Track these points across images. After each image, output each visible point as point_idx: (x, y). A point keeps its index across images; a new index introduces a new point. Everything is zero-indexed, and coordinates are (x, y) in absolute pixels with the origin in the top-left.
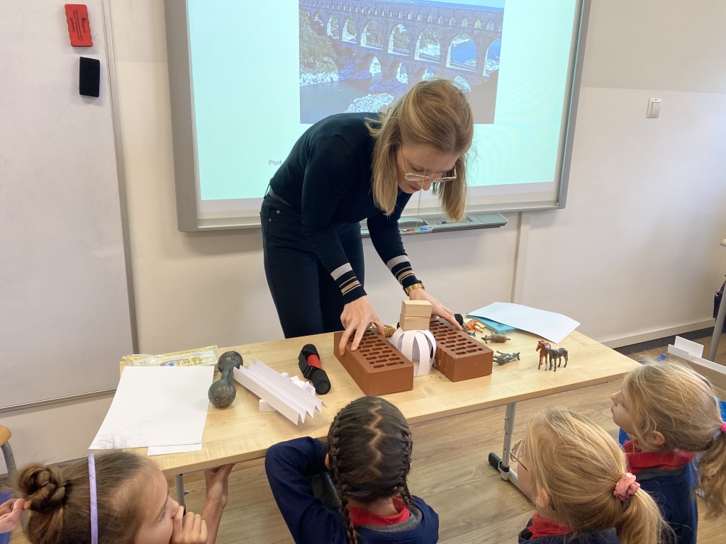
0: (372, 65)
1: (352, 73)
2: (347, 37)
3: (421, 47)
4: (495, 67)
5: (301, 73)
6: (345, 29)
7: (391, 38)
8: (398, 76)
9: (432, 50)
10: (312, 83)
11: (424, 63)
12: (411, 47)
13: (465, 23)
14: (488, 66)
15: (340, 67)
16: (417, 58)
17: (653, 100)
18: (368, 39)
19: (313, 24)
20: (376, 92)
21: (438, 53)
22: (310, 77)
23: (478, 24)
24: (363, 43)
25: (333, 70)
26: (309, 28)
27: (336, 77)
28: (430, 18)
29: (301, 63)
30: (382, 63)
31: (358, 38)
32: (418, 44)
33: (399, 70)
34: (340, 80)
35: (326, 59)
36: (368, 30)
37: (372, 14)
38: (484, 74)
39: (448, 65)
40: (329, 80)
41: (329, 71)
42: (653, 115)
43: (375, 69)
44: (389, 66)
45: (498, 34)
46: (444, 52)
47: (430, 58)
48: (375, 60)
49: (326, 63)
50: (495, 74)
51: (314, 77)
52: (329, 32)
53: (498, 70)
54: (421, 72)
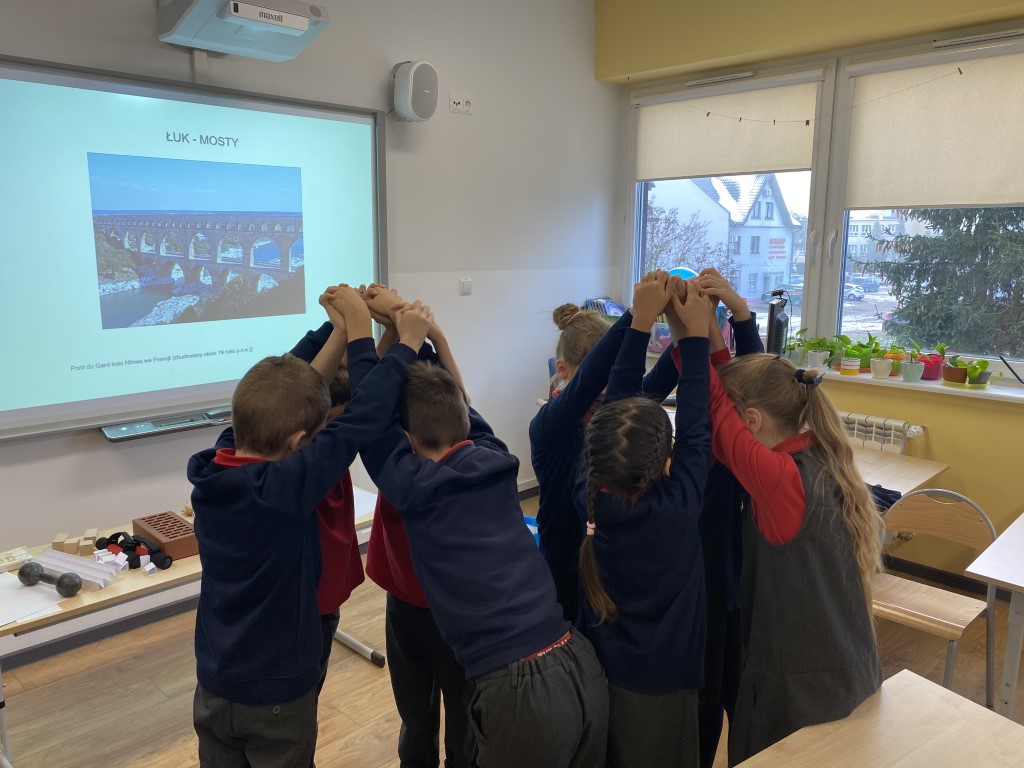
0: (174, 271)
1: (154, 280)
2: (145, 249)
3: (222, 251)
4: (300, 264)
5: (100, 284)
6: (143, 241)
7: (192, 245)
8: (201, 279)
9: (234, 253)
10: (112, 292)
11: (227, 265)
12: (213, 252)
13: (264, 228)
14: (293, 263)
15: (141, 275)
16: (219, 261)
17: (463, 280)
18: (168, 248)
19: (109, 240)
20: (180, 294)
21: (241, 255)
22: (109, 287)
23: (278, 228)
24: (163, 252)
25: (133, 278)
26: (105, 243)
27: (137, 284)
28: (229, 226)
29: (99, 274)
30: (184, 268)
31: (158, 249)
32: (219, 249)
33: (202, 273)
34: (142, 287)
35: (125, 269)
36: (167, 241)
37: (170, 226)
38: (290, 270)
39: (252, 265)
40: (130, 288)
41: (131, 280)
42: (466, 293)
43: (177, 274)
44: (192, 271)
45: (299, 235)
46: (246, 255)
47: (232, 260)
48: (177, 266)
49: (125, 272)
50: (301, 270)
51: (114, 286)
52: (127, 245)
53: (303, 266)
54: (225, 273)
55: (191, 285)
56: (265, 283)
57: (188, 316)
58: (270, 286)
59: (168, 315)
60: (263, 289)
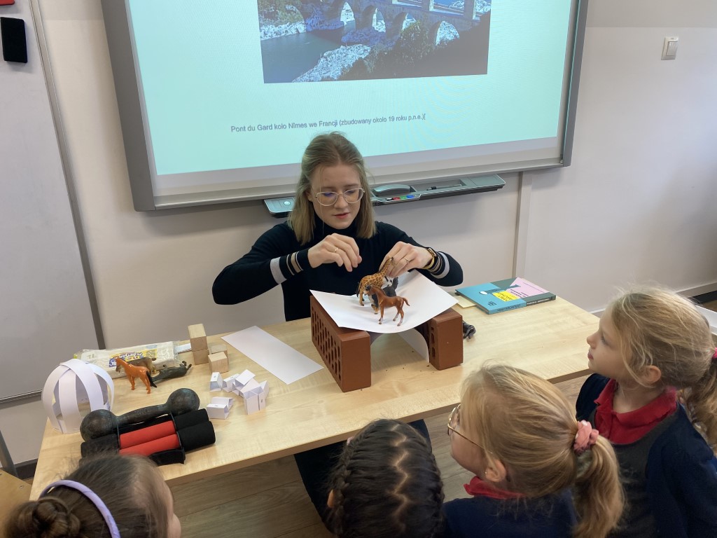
0: (343, 12)
1: (320, 23)
4: (486, 9)
5: (261, 25)
8: (374, 24)
10: (274, 36)
11: (404, 7)
14: (479, 8)
15: (306, 16)
16: (395, 2)
17: (669, 39)
20: (350, 43)
22: (271, 29)
25: (298, 20)
27: (302, 28)
29: (260, 13)
30: (355, 10)
33: (375, 17)
35: (289, 7)
38: (474, 17)
39: (432, 9)
40: (294, 32)
41: (293, 21)
42: (669, 56)
43: (347, 16)
44: (363, 13)
48: (347, 6)
49: (289, 12)
50: (486, 17)
51: (277, 29)
53: (490, 12)
54: (400, 18)
55: (361, 32)
56: (445, 33)
57: (356, 72)
58: (450, 37)
59: (336, 70)
60: (442, 41)
